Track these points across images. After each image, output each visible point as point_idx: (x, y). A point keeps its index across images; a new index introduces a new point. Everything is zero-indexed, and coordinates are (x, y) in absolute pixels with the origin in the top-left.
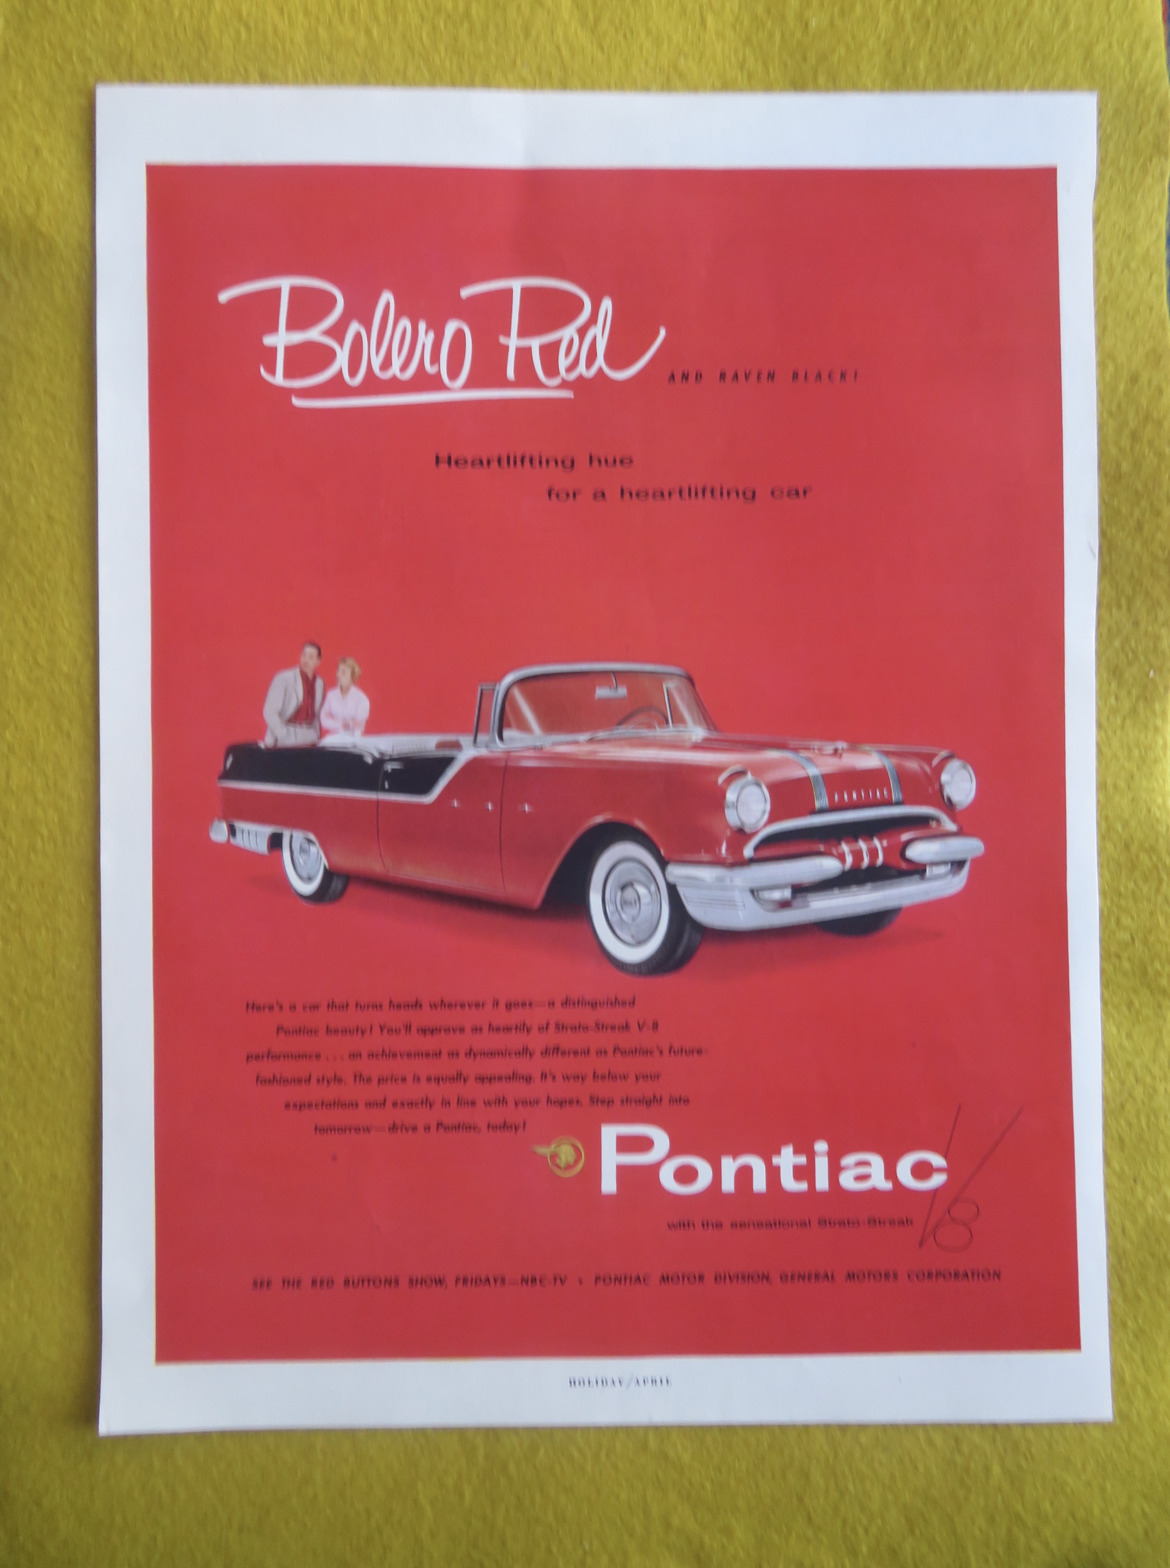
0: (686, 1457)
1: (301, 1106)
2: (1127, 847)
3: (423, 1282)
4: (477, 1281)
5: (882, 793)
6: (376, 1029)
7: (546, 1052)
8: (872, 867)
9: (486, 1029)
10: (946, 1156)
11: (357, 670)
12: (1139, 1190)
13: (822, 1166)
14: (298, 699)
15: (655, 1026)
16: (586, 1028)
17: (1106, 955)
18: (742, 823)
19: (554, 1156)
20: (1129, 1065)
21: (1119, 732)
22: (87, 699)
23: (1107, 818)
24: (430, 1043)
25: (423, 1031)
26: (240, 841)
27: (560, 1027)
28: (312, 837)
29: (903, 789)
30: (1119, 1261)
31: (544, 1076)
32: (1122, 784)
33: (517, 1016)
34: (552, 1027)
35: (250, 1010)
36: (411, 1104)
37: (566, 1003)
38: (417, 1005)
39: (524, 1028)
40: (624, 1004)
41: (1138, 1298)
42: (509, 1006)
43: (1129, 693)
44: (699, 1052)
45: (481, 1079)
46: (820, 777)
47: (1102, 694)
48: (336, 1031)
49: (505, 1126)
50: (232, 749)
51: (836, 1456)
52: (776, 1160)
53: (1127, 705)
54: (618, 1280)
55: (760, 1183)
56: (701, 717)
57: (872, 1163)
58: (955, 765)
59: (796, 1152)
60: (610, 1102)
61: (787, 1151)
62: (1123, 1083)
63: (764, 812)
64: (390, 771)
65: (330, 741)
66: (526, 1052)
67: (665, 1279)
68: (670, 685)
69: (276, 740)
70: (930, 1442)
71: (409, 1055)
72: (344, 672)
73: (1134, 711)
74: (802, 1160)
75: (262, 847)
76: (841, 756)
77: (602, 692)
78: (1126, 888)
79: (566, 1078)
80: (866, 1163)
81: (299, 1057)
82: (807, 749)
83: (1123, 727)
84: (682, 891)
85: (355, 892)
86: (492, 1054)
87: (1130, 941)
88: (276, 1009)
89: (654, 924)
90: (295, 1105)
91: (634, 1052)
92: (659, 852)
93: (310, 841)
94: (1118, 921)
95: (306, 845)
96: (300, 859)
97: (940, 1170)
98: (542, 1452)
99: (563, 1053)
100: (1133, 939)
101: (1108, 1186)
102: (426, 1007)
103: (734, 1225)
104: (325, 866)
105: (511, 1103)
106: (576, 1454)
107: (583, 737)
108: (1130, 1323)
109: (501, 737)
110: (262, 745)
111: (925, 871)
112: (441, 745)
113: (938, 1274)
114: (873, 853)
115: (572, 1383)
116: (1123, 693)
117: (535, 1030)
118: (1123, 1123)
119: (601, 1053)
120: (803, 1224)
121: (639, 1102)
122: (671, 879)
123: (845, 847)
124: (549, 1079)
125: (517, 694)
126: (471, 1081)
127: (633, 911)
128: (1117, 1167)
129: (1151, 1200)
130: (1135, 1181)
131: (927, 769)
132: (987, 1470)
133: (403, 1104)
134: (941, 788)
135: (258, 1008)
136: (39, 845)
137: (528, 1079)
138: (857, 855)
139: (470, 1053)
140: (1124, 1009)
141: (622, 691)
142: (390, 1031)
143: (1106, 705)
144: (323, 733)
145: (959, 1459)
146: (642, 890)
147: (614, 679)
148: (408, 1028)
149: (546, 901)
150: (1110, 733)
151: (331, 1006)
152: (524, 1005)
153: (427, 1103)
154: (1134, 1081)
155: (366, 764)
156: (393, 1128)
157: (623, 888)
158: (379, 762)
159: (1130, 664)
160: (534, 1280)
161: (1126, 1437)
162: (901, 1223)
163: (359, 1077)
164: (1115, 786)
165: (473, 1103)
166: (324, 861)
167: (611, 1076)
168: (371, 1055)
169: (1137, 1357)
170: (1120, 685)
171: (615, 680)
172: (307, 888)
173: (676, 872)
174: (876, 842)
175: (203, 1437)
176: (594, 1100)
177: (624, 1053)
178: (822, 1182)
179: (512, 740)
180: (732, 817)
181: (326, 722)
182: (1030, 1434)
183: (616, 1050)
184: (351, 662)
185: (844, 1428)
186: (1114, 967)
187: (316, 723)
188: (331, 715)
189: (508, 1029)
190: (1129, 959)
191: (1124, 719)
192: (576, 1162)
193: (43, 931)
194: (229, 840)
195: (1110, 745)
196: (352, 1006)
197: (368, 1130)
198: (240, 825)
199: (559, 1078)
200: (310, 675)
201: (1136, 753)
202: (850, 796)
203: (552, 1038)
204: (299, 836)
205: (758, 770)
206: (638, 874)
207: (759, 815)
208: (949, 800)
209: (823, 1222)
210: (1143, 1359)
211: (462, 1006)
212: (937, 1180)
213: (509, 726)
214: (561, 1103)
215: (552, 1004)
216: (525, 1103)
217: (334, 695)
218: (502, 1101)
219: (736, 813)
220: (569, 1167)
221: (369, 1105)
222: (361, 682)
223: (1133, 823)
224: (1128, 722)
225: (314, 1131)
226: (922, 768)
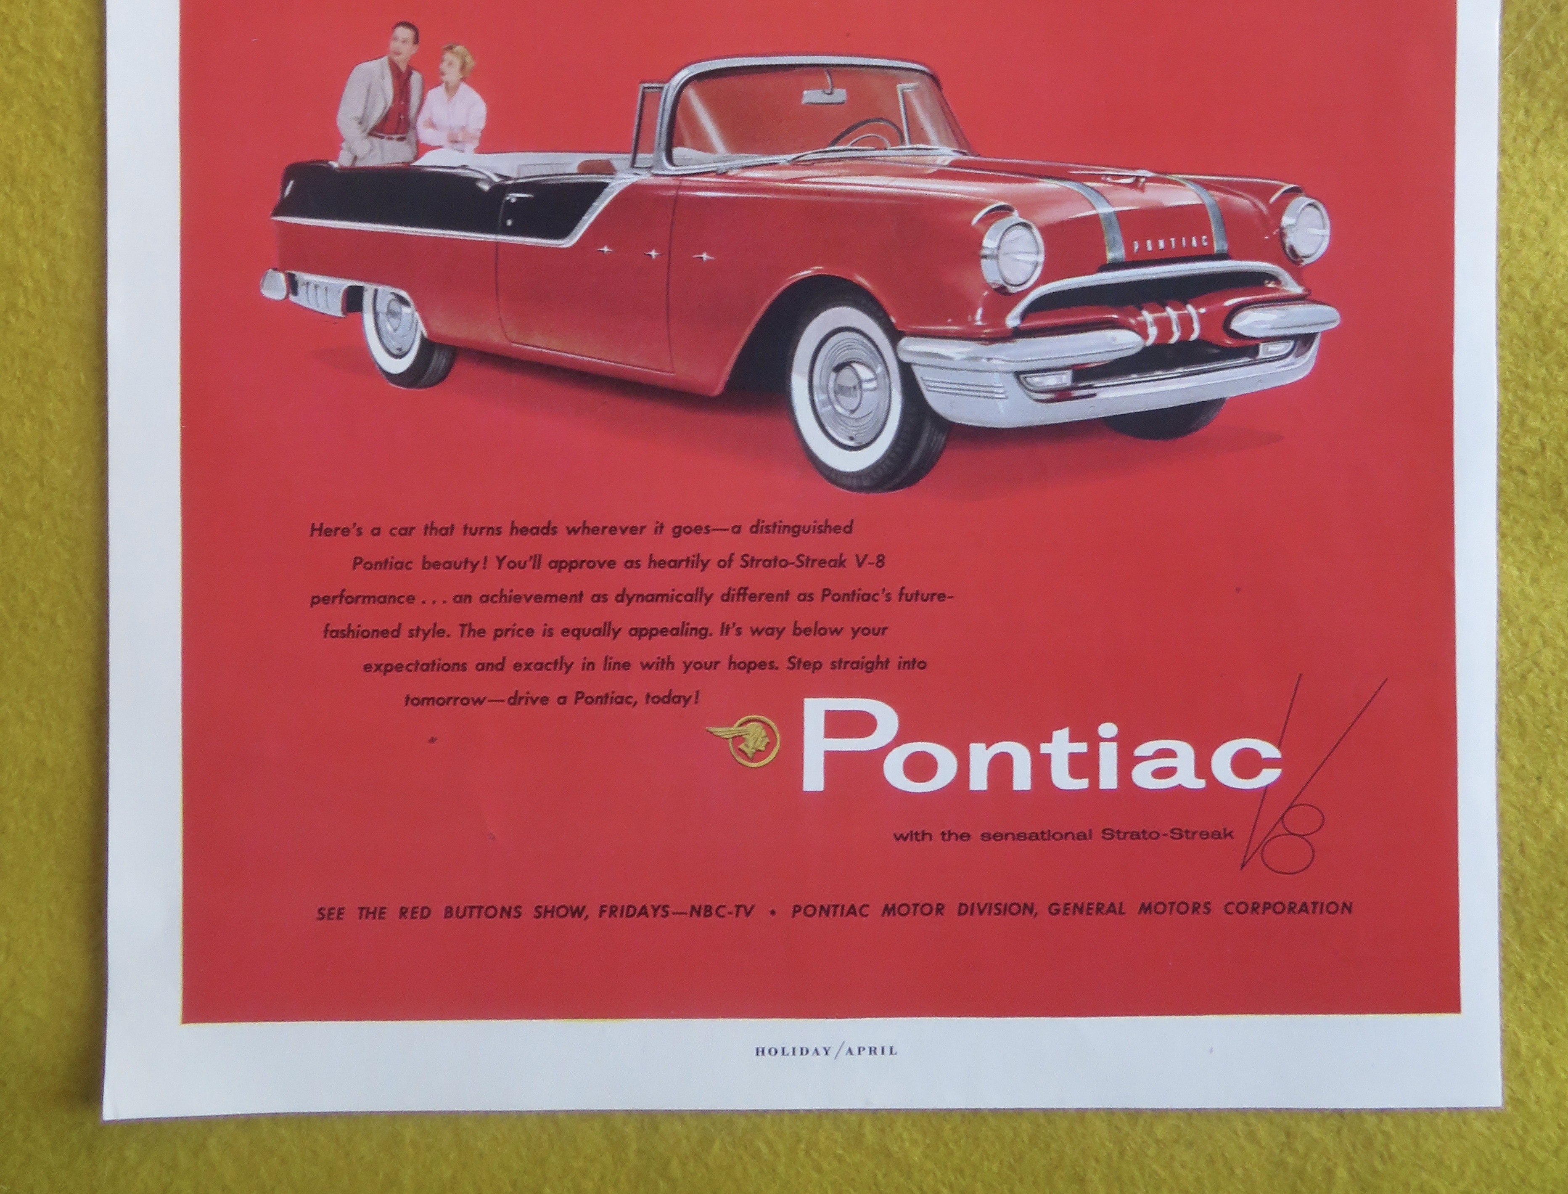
0: (916, 1155)
1: (387, 669)
2: (1538, 319)
3: (553, 912)
4: (630, 911)
5: (1199, 241)
6: (493, 563)
7: (727, 597)
8: (1183, 342)
9: (645, 563)
10: (1279, 746)
11: (470, 62)
12: (1545, 793)
13: (1109, 754)
14: (386, 99)
15: (881, 561)
16: (785, 564)
17: (1506, 469)
18: (1005, 280)
19: (738, 739)
20: (1534, 620)
21: (1529, 159)
22: (89, 99)
23: (1510, 279)
24: (566, 582)
25: (558, 565)
26: (302, 299)
27: (749, 562)
28: (404, 294)
29: (1229, 237)
30: (1516, 890)
31: (725, 629)
32: (1533, 233)
33: (688, 546)
34: (737, 562)
35: (316, 533)
36: (541, 666)
37: (756, 529)
38: (550, 529)
39: (698, 562)
40: (836, 529)
41: (1541, 940)
42: (678, 532)
43: (1544, 104)
44: (941, 597)
45: (638, 632)
46: (1114, 218)
47: (1507, 107)
48: (435, 565)
49: (669, 699)
50: (293, 171)
51: (1122, 1153)
52: (1045, 748)
53: (1541, 121)
54: (825, 911)
55: (1022, 780)
56: (951, 134)
57: (1178, 754)
58: (1302, 201)
59: (1073, 739)
60: (816, 666)
61: (1061, 736)
62: (1525, 644)
63: (1036, 265)
64: (513, 200)
65: (428, 160)
66: (699, 595)
67: (889, 910)
68: (906, 86)
69: (356, 158)
70: (1252, 1136)
71: (538, 598)
72: (450, 64)
73: (1550, 130)
74: (1082, 747)
75: (335, 308)
76: (1142, 189)
77: (811, 96)
78: (1535, 377)
79: (756, 632)
80: (1171, 754)
81: (385, 599)
82: (1096, 178)
83: (1534, 153)
84: (919, 372)
85: (463, 370)
86: (653, 598)
87: (1539, 448)
88: (353, 532)
89: (882, 419)
90: (378, 667)
91: (850, 596)
92: (889, 320)
93: (402, 300)
94: (1523, 423)
95: (395, 306)
96: (387, 327)
97: (1271, 763)
98: (717, 1145)
99: (752, 597)
100: (1543, 447)
101: (1501, 787)
102: (562, 531)
103: (986, 837)
104: (422, 335)
105: (679, 667)
106: (764, 1149)
107: (783, 159)
108: (1528, 976)
109: (670, 159)
110: (335, 165)
111: (1255, 350)
112: (586, 168)
113: (1267, 906)
114: (1186, 323)
115: (760, 1052)
116: (1537, 105)
117: (712, 565)
118: (1522, 698)
119: (805, 597)
120: (1082, 836)
121: (857, 665)
122: (906, 358)
123: (1147, 316)
124: (733, 631)
125: (692, 95)
126: (623, 636)
127: (852, 402)
128: (1515, 761)
129: (1560, 805)
130: (1539, 779)
131: (1262, 207)
132: (1329, 1173)
133: (528, 665)
134: (1282, 235)
135: (328, 532)
136: (21, 301)
137: (703, 633)
138: (1164, 325)
139: (622, 597)
140: (1529, 545)
141: (840, 95)
142: (512, 565)
143: (1512, 120)
144: (422, 149)
145: (1290, 1160)
146: (864, 373)
147: (828, 78)
148: (537, 561)
149: (730, 386)
150: (1516, 161)
151: (430, 529)
152: (697, 530)
153: (563, 665)
154: (1540, 642)
155: (480, 190)
156: (515, 700)
157: (838, 369)
158: (500, 190)
159: (1547, 65)
160: (708, 908)
161: (1520, 1132)
162: (1217, 835)
163: (468, 629)
164: (1523, 235)
165: (626, 666)
166: (421, 327)
167: (821, 631)
168: (486, 599)
169: (1537, 1022)
170: (1530, 94)
171: (831, 78)
172: (398, 366)
173: (911, 347)
174: (1190, 309)
175: (248, 1122)
176: (795, 663)
177: (837, 598)
178: (1109, 779)
179: (687, 161)
180: (991, 272)
181: (426, 135)
182: (1388, 1125)
183: (826, 592)
184: (459, 48)
185: (1134, 1114)
186: (1517, 484)
187: (411, 135)
188: (432, 125)
189: (676, 564)
190: (1537, 474)
191: (1538, 141)
192: (770, 747)
193: (28, 424)
194: (287, 296)
195: (1516, 179)
196: (459, 529)
197: (480, 701)
198: (303, 277)
199: (746, 632)
200: (403, 68)
201: (1553, 188)
202: (1155, 245)
203: (736, 577)
204: (386, 292)
205: (1029, 206)
206: (860, 351)
207: (1029, 268)
208: (1292, 249)
209: (1109, 834)
210: (1546, 1027)
211: (613, 530)
212: (1268, 776)
213: (681, 144)
214: (749, 666)
215: (737, 529)
216: (700, 666)
217: (436, 95)
218: (667, 663)
219: (996, 265)
220: (759, 755)
221: (482, 667)
222: (473, 78)
223: (1547, 287)
224: (1542, 146)
225: (404, 701)
226: (1255, 206)
